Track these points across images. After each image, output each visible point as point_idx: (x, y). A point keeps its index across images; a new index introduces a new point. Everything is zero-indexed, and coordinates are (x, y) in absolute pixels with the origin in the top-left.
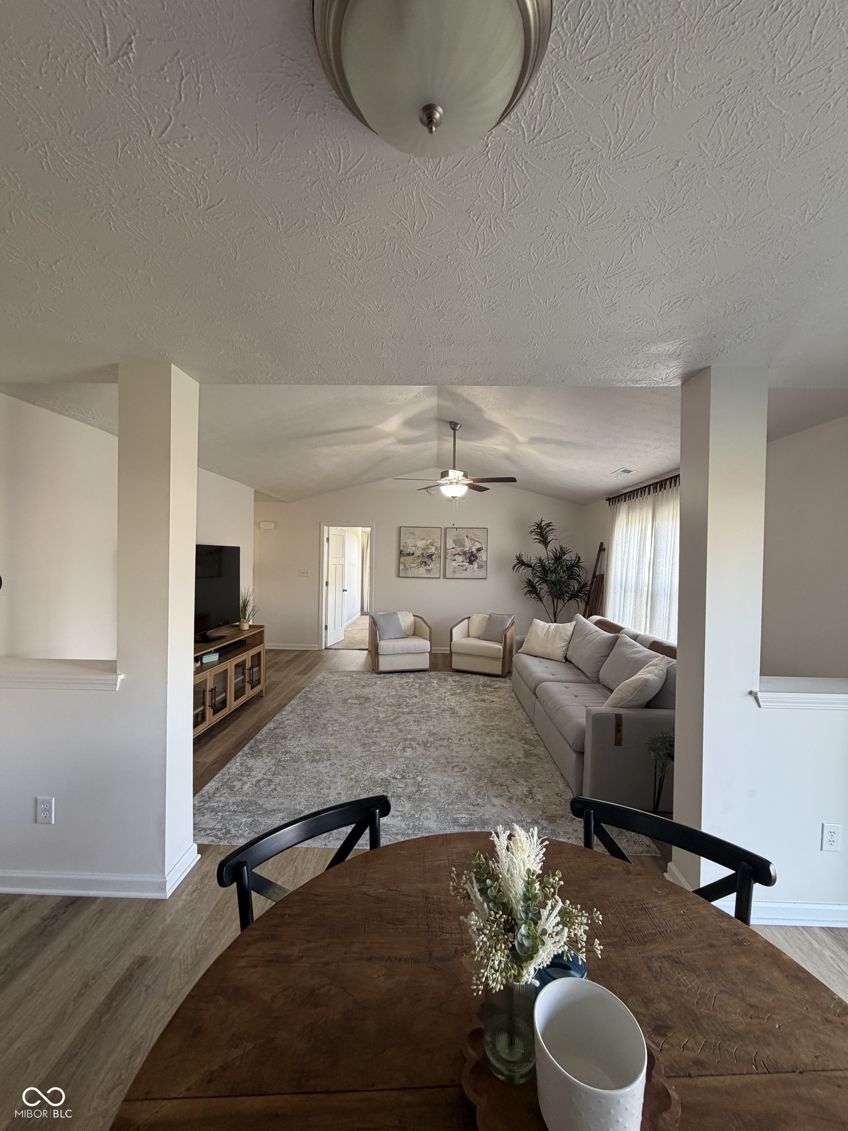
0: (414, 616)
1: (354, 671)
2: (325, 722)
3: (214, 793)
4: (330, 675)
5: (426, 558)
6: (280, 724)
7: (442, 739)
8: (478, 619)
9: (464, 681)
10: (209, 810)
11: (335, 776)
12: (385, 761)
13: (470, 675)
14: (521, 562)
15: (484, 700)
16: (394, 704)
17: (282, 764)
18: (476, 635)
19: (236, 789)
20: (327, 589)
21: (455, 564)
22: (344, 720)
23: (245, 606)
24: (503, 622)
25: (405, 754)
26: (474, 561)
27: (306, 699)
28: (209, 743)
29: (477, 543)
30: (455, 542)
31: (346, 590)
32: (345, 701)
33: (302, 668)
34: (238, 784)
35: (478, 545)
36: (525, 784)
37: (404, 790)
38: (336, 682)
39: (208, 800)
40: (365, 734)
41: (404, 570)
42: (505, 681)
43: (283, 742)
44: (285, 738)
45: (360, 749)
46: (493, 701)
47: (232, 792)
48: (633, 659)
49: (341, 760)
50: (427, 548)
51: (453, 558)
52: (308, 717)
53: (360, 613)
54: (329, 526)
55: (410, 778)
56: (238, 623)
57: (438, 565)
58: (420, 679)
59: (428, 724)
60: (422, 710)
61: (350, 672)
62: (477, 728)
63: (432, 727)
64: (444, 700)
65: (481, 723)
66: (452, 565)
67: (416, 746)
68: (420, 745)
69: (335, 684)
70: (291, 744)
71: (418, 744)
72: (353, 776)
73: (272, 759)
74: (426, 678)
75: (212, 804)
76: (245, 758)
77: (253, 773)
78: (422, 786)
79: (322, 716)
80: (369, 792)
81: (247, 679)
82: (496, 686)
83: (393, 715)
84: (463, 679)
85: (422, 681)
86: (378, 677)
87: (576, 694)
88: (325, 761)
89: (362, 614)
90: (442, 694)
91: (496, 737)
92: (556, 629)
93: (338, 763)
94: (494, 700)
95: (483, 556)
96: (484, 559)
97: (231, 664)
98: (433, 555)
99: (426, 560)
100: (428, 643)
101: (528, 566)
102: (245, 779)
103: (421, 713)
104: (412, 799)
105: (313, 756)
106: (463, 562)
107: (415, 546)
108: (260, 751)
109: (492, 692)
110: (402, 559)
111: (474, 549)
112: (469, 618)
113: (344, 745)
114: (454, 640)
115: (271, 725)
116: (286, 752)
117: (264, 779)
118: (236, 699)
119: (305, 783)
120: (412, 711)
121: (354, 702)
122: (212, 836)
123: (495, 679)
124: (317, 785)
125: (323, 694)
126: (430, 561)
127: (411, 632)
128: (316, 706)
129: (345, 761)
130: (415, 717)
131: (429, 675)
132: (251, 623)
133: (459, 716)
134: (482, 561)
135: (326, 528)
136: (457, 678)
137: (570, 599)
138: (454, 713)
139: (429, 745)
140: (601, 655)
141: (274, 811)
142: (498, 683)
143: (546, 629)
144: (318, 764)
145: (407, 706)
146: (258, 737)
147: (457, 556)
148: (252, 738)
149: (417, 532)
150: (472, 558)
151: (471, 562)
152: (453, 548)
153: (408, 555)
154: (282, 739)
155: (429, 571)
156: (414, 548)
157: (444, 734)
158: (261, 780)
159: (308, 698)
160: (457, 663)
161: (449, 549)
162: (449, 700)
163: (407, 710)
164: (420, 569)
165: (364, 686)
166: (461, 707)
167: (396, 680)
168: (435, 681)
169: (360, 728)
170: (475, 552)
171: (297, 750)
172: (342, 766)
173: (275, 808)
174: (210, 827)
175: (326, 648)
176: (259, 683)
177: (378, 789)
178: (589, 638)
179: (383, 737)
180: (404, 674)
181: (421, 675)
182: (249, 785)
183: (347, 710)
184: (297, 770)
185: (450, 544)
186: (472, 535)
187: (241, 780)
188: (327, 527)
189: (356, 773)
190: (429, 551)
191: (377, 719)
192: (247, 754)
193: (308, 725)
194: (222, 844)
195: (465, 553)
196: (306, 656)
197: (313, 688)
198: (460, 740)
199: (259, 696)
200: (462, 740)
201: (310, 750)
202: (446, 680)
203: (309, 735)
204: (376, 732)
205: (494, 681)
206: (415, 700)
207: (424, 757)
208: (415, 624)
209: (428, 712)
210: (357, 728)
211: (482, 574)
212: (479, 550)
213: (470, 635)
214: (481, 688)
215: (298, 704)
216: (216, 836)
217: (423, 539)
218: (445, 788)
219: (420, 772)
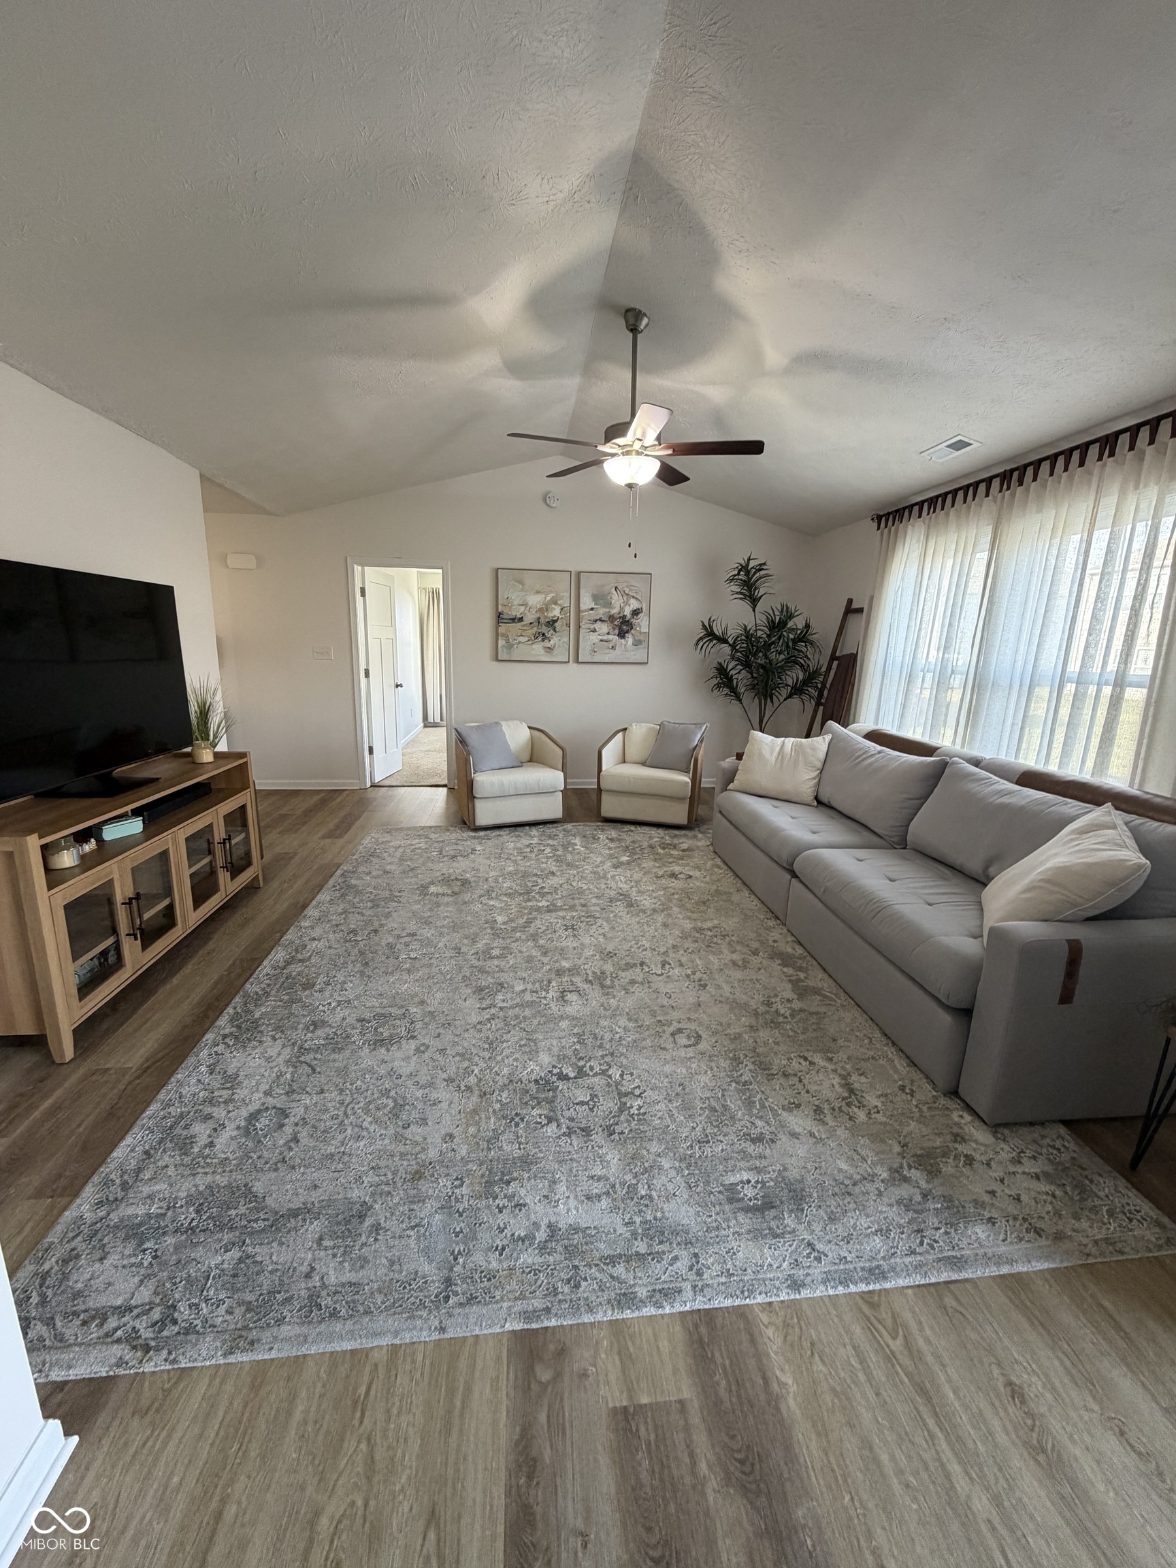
0: (529, 728)
1: (430, 827)
2: (390, 940)
3: (139, 1170)
4: (387, 837)
5: (545, 627)
6: (297, 951)
7: (629, 966)
8: (640, 732)
9: (628, 839)
10: (121, 1234)
11: (431, 1085)
12: (535, 1031)
13: (632, 828)
14: (710, 635)
15: (673, 875)
16: (516, 891)
17: (308, 1058)
18: (639, 759)
19: (196, 1150)
20: (368, 683)
21: (594, 638)
22: (427, 933)
23: (204, 713)
24: (687, 736)
25: (569, 1010)
26: (627, 632)
27: (347, 889)
28: (140, 1011)
29: (632, 601)
30: (596, 598)
31: (401, 686)
32: (423, 890)
33: (331, 826)
34: (201, 1131)
35: (634, 605)
36: (830, 1067)
37: (591, 1110)
38: (401, 850)
39: (120, 1195)
40: (477, 963)
41: (506, 648)
42: (695, 837)
43: (306, 997)
44: (309, 986)
45: (472, 1002)
46: (691, 877)
47: (187, 1160)
48: (1004, 807)
49: (439, 1035)
50: (545, 608)
51: (592, 627)
52: (354, 932)
53: (422, 725)
54: (363, 565)
55: (595, 1075)
56: (189, 749)
57: (566, 639)
58: (550, 837)
59: (592, 932)
60: (571, 902)
61: (423, 828)
62: (685, 936)
63: (601, 939)
64: (605, 877)
65: (688, 925)
66: (589, 640)
67: (586, 986)
68: (590, 982)
69: (398, 854)
70: (324, 1000)
71: (587, 981)
72: (472, 1080)
73: (284, 1046)
74: (561, 836)
75: (131, 1211)
76: (220, 1048)
77: (241, 1093)
78: (626, 1094)
79: (382, 925)
80: (517, 1125)
81: (220, 862)
82: (685, 846)
83: (522, 917)
84: (624, 836)
85: (555, 843)
86: (474, 838)
87: (892, 876)
88: (404, 1042)
89: (425, 726)
90: (598, 866)
91: (727, 956)
92: (797, 749)
93: (435, 1044)
94: (691, 874)
95: (642, 623)
96: (644, 630)
97: (175, 839)
98: (556, 621)
99: (544, 629)
100: (561, 774)
101: (722, 640)
102: (219, 1112)
103: (572, 908)
104: (616, 1136)
105: (376, 1029)
106: (608, 634)
107: (525, 605)
108: (255, 1025)
109: (682, 859)
110: (503, 629)
111: (627, 612)
112: (625, 729)
113: (439, 995)
114: (604, 768)
115: (279, 955)
116: (314, 1023)
117: (267, 1108)
118: (198, 901)
119: (367, 1111)
120: (555, 905)
121: (441, 891)
122: (119, 1341)
123: (677, 832)
124: (395, 1114)
125: (379, 877)
126: (552, 631)
127: (526, 756)
128: (369, 904)
129: (448, 1036)
130: (564, 918)
131: (564, 830)
132: (222, 747)
133: (644, 911)
134: (641, 633)
135: (358, 569)
136: (614, 834)
137: (790, 696)
138: (632, 906)
139: (608, 982)
140: (907, 796)
141: (295, 1213)
142: (685, 841)
143: (778, 749)
144: (388, 1050)
145: (543, 895)
146: (251, 987)
147: (599, 622)
148: (238, 992)
149: (529, 579)
150: (623, 626)
151: (622, 635)
152: (592, 609)
153: (513, 620)
154: (304, 989)
155: (549, 650)
156: (522, 608)
157: (629, 953)
158: (259, 1111)
159: (350, 887)
160: (610, 807)
161: (585, 611)
162: (613, 877)
163: (544, 903)
164: (534, 646)
165: (454, 857)
166: (639, 892)
167: (510, 841)
168: (577, 841)
169: (464, 949)
170: (629, 616)
171: (339, 1017)
172: (442, 1051)
173: (296, 1204)
174: (119, 1302)
175: (373, 786)
176: (249, 864)
177: (535, 1112)
178: (871, 764)
179: (514, 968)
180: (519, 829)
181: (550, 830)
182: (229, 1132)
183: (431, 910)
184: (344, 1071)
185: (587, 602)
186: (625, 584)
187: (209, 1117)
188: (360, 568)
189: (476, 1071)
190: (551, 615)
191: (492, 928)
192: (225, 1036)
193: (356, 951)
194: (148, 1368)
195: (612, 618)
196: (338, 800)
197: (359, 864)
198: (663, 965)
199: (252, 889)
200: (667, 967)
201: (367, 1015)
202: (595, 839)
203: (362, 974)
204: (498, 957)
205: (676, 836)
206: (554, 881)
207: (608, 1013)
208: (533, 742)
209: (584, 906)
210: (458, 950)
211: (639, 655)
212: (636, 613)
213: (627, 758)
214: (661, 851)
215: (331, 902)
216: (132, 1339)
217: (538, 592)
218: (677, 1094)
219: (612, 1054)
